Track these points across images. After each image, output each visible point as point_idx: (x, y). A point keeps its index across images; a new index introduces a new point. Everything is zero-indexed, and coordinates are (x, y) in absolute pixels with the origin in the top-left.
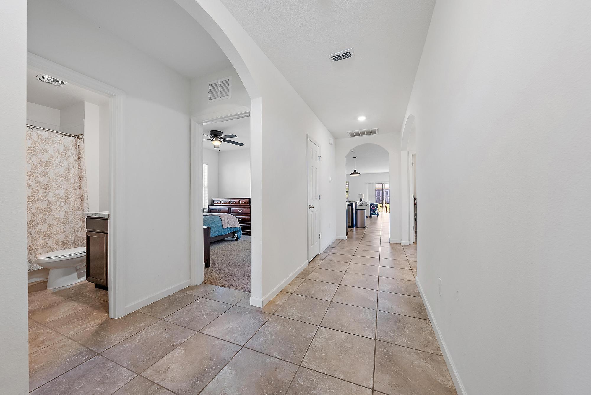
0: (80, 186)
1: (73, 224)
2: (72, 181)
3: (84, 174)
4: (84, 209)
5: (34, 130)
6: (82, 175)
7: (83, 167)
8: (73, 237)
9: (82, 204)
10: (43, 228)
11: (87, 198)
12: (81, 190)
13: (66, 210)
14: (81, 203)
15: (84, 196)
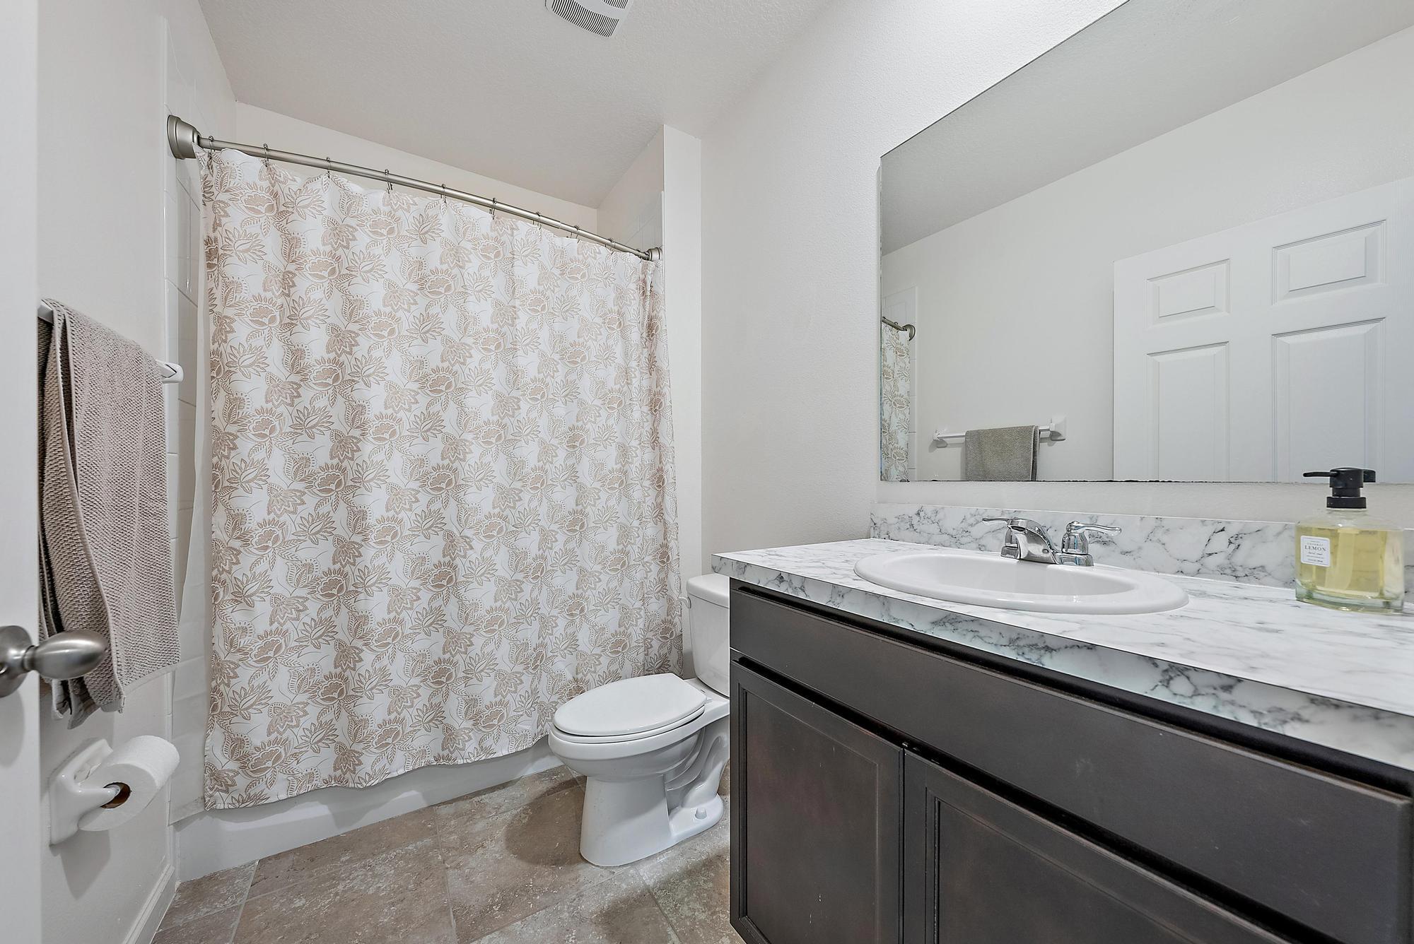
0: (655, 434)
1: (639, 575)
2: (636, 415)
3: (666, 390)
4: (666, 517)
5: (546, 231)
6: (659, 393)
7: (662, 364)
8: (641, 623)
9: (659, 500)
10: (564, 581)
11: (674, 478)
12: (657, 448)
13: (622, 520)
14: (657, 496)
15: (665, 468)
